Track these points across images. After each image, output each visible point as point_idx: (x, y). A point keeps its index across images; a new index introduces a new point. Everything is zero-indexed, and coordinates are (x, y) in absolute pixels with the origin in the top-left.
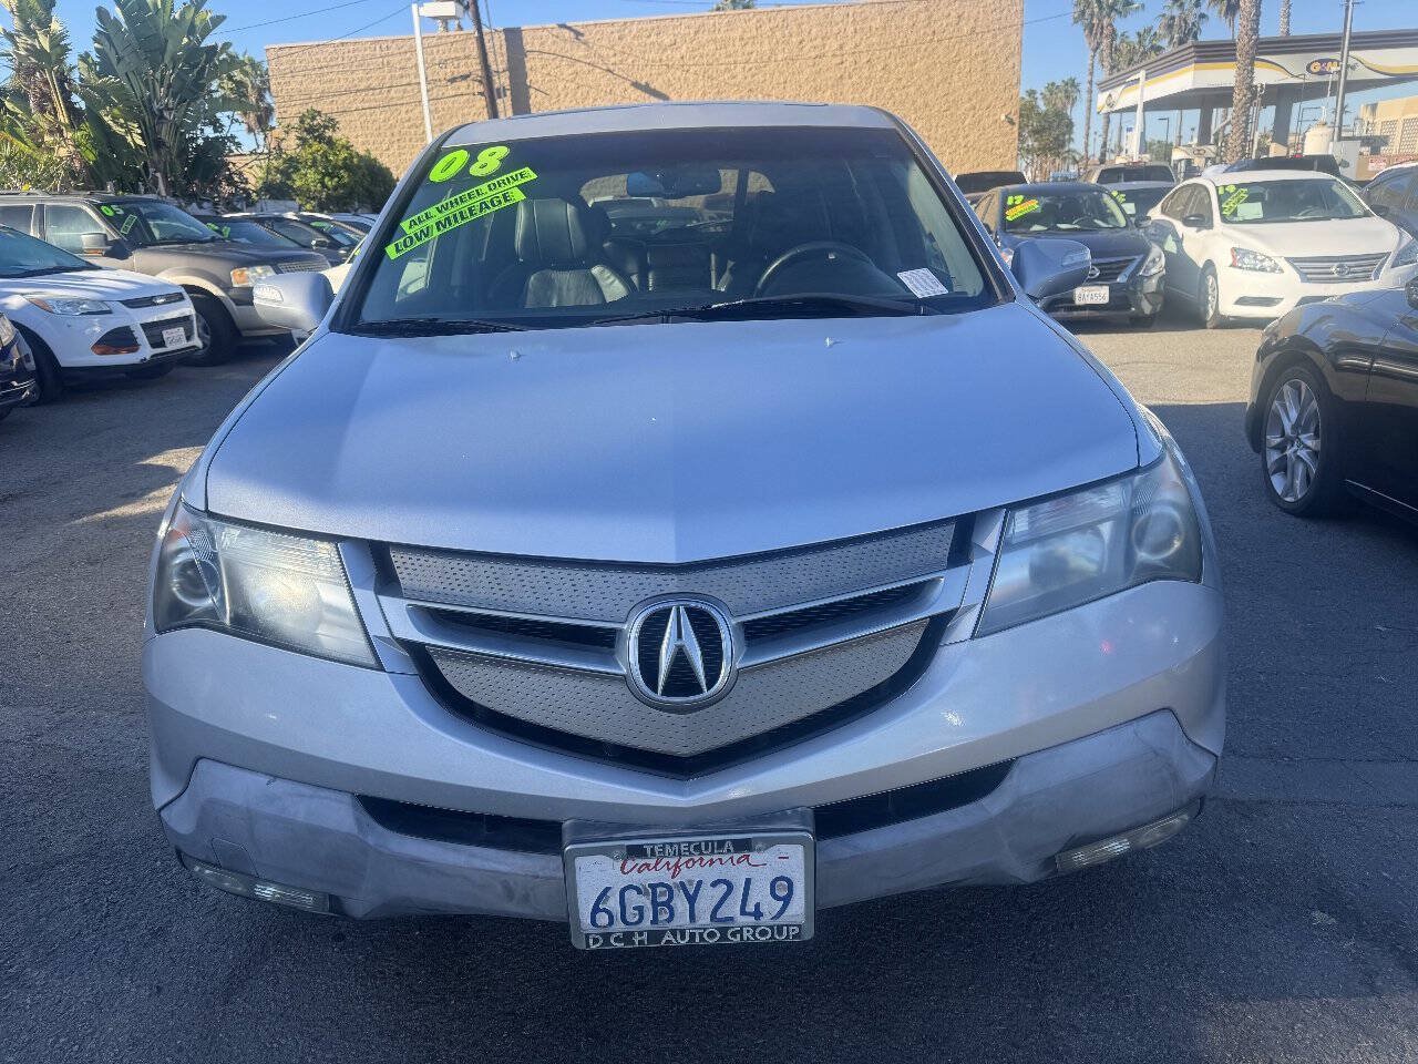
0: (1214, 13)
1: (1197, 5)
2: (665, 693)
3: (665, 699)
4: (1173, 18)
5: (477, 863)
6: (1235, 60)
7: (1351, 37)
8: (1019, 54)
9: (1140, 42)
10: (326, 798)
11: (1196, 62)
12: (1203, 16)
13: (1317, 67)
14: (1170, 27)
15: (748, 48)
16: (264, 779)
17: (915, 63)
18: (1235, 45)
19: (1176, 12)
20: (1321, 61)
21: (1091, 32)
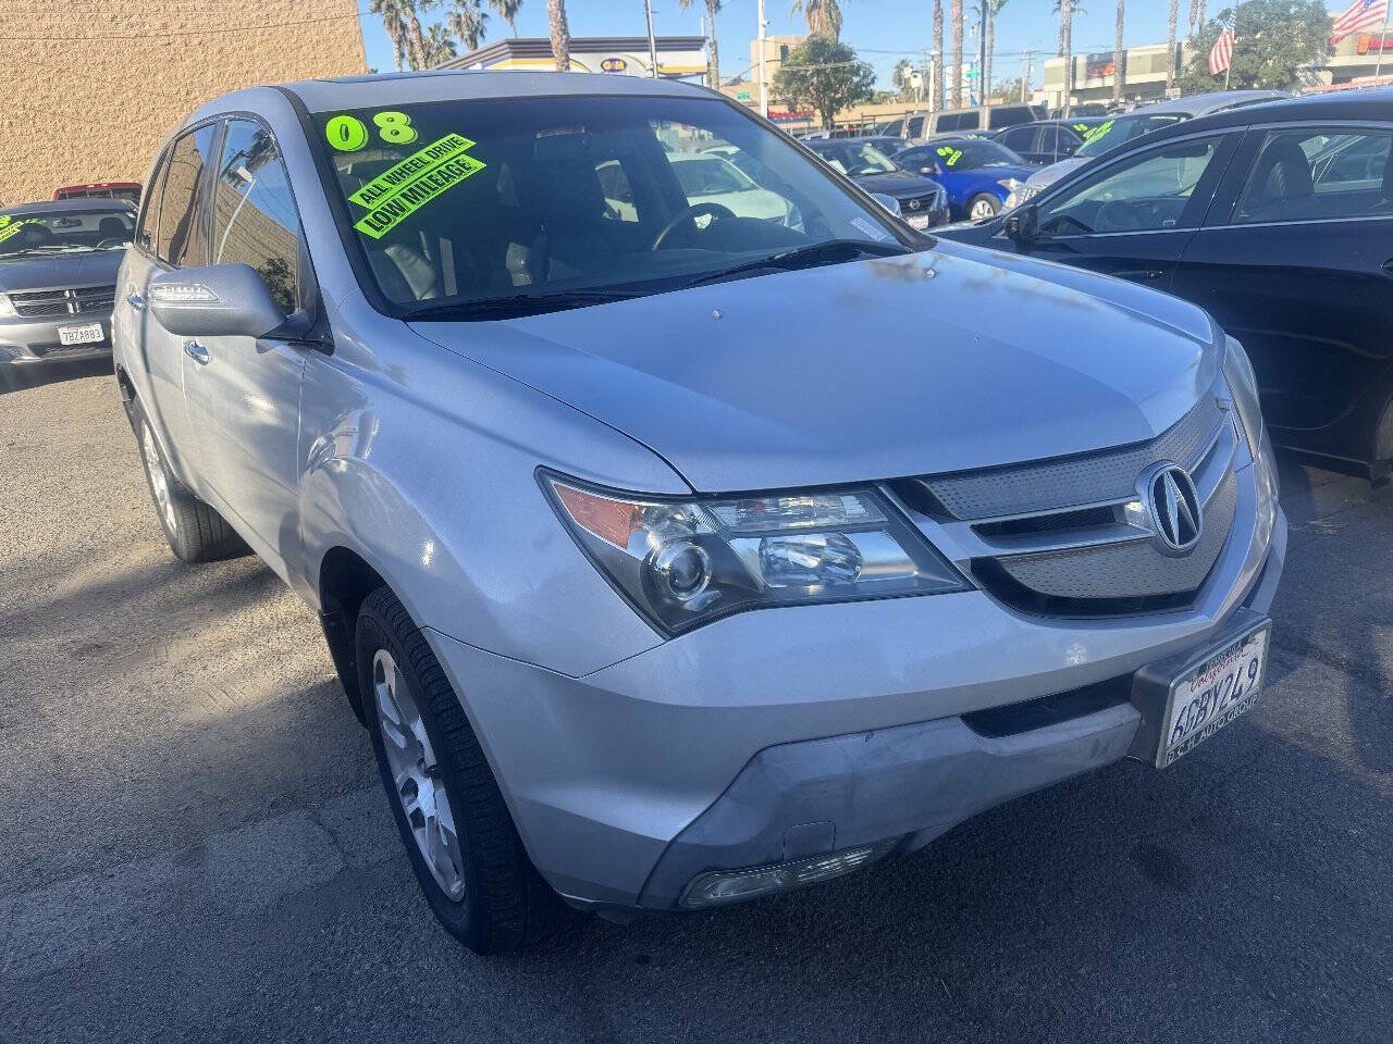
0: (496, 12)
1: (477, 5)
2: (1180, 543)
3: (1180, 547)
4: (459, 16)
5: (1077, 734)
6: (553, 56)
7: (656, 41)
8: (361, 42)
9: (433, 37)
10: (935, 729)
11: (513, 57)
12: (484, 16)
13: (608, 66)
14: (458, 24)
15: (46, 22)
16: (861, 739)
17: (255, 47)
18: (549, 43)
19: (461, 11)
20: (612, 60)
21: (391, 25)
